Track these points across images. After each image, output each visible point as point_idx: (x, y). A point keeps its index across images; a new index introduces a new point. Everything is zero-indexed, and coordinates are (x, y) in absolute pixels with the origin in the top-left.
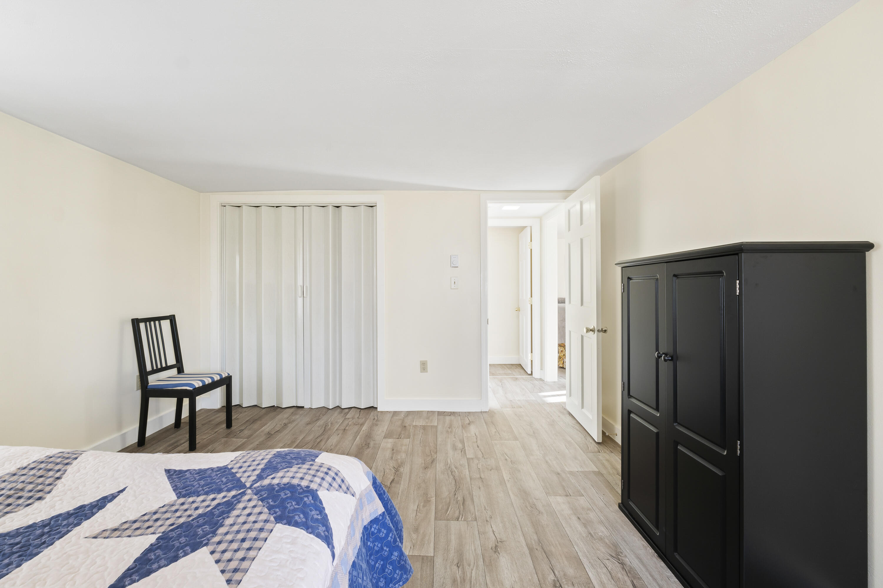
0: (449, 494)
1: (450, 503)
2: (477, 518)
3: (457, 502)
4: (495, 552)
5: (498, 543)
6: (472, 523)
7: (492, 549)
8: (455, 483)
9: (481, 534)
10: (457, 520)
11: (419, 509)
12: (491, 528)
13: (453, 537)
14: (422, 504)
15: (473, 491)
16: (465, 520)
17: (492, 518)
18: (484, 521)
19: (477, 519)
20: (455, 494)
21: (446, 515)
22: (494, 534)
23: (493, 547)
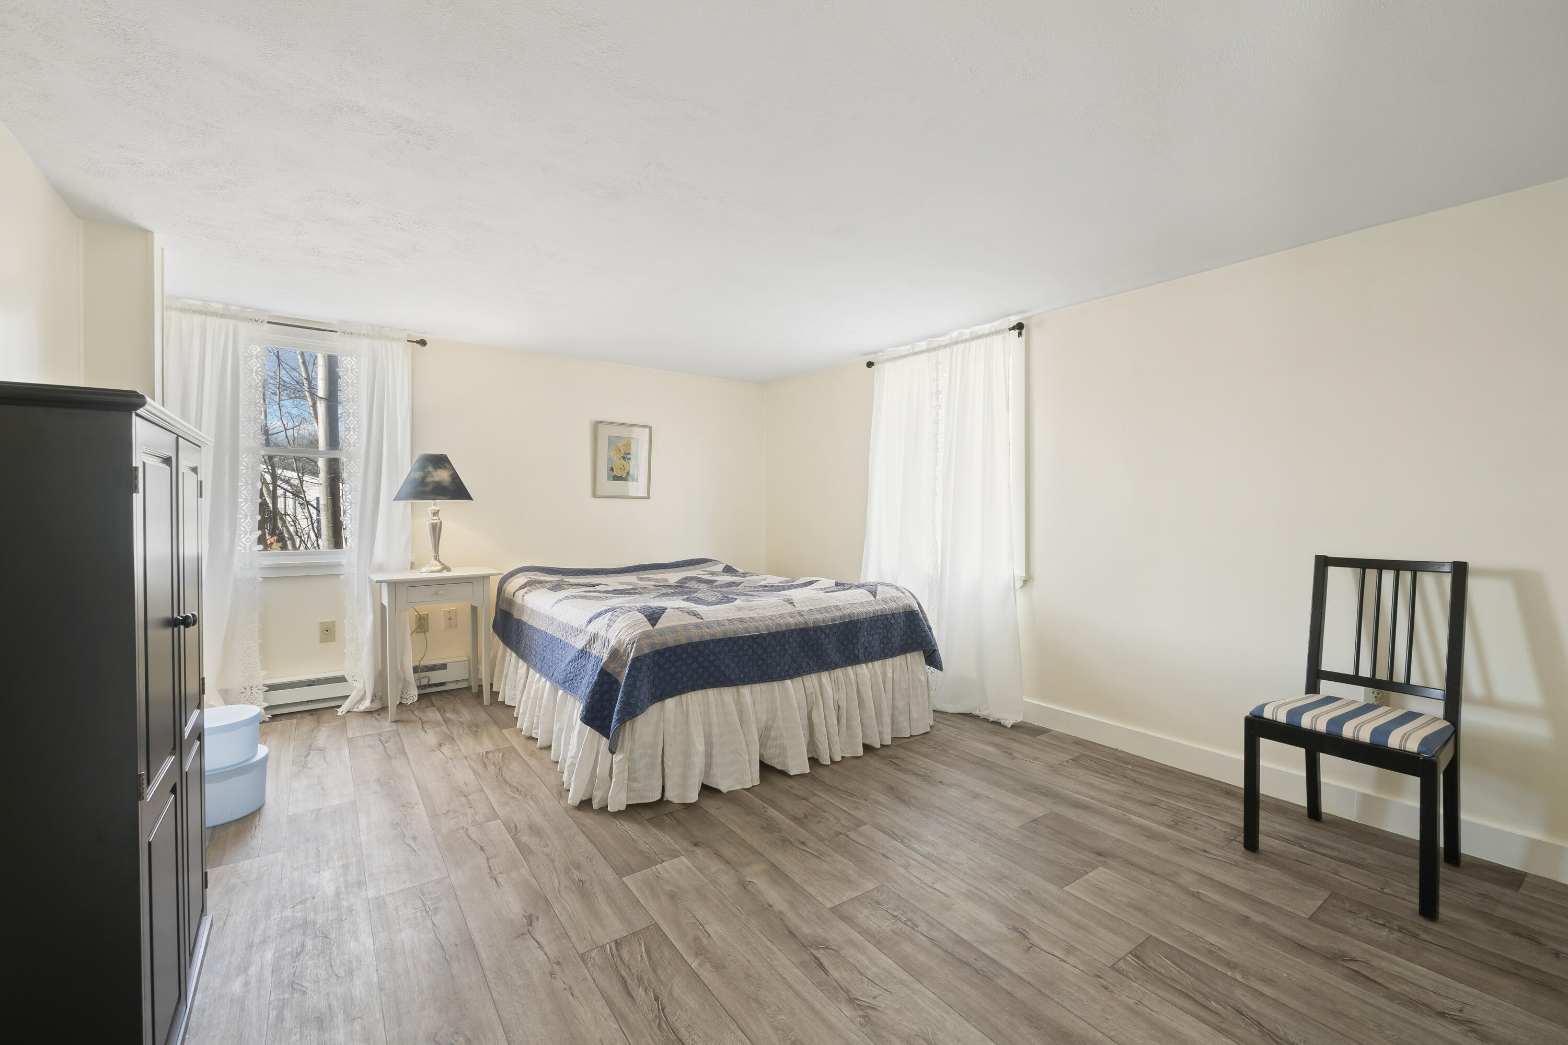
0: (671, 994)
1: (655, 971)
2: (581, 963)
3: (640, 980)
4: (531, 915)
5: (528, 931)
6: (587, 946)
7: (536, 917)
8: (680, 1035)
9: (562, 934)
10: (619, 941)
11: (701, 929)
12: (547, 952)
13: (608, 910)
14: (705, 941)
15: (621, 1033)
16: (603, 946)
17: (549, 974)
18: (565, 959)
19: (579, 960)
20: (656, 999)
21: (643, 942)
22: (537, 942)
23: (535, 921)
